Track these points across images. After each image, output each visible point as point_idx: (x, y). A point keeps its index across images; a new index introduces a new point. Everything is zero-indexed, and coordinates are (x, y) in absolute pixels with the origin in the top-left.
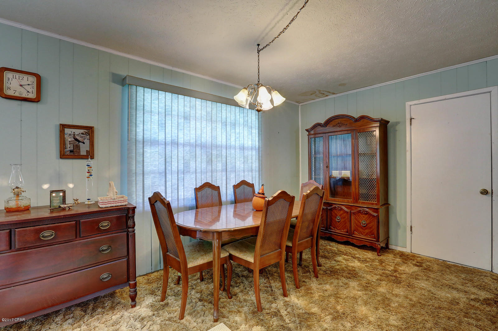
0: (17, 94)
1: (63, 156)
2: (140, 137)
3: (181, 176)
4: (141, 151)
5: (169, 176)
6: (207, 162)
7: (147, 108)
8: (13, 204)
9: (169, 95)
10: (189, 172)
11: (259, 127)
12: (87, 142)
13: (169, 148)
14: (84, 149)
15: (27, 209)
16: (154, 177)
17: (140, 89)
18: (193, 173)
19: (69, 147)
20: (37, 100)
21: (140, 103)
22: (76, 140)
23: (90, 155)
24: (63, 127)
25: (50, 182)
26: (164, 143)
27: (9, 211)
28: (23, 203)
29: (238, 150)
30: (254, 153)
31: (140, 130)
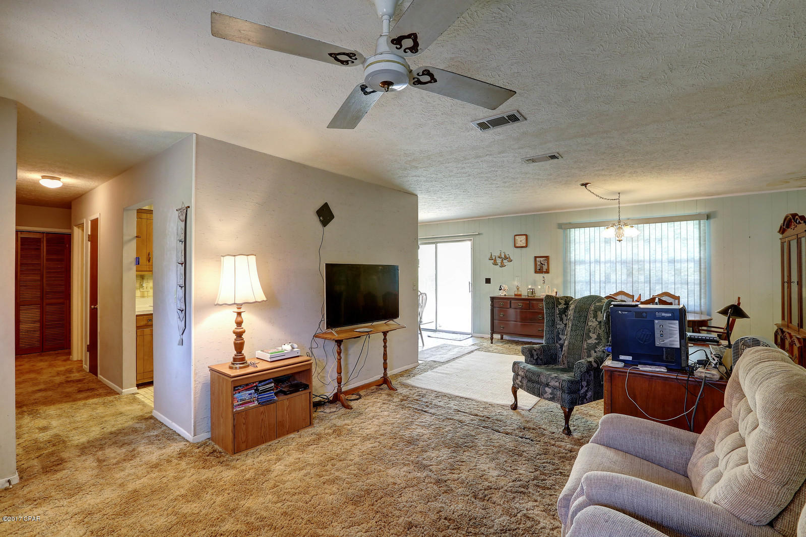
0: (520, 246)
1: (536, 272)
2: (573, 259)
3: (603, 285)
4: (574, 268)
5: (593, 285)
6: (628, 275)
7: (577, 240)
8: (516, 293)
9: (592, 229)
10: (610, 282)
12: (546, 264)
13: (592, 265)
14: (545, 268)
15: (520, 295)
16: (582, 285)
17: (573, 230)
18: (613, 283)
19: (538, 267)
20: (526, 246)
21: (572, 238)
22: (541, 263)
23: (547, 272)
24: (536, 257)
25: (532, 285)
26: (589, 262)
27: (515, 295)
28: (519, 293)
31: (572, 255)
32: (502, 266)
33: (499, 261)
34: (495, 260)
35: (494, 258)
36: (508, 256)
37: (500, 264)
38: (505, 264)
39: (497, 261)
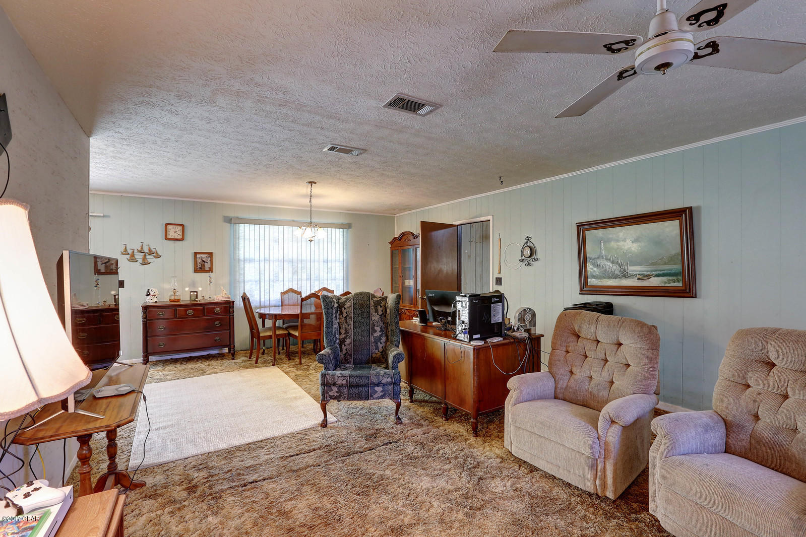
0: (173, 237)
1: (196, 271)
2: (242, 257)
3: (272, 283)
4: (243, 266)
5: (262, 284)
6: (293, 273)
7: (247, 237)
8: (173, 298)
9: (262, 226)
10: (278, 280)
11: (343, 242)
12: (209, 262)
13: (262, 264)
14: (207, 266)
15: (179, 300)
16: (252, 284)
17: (242, 225)
18: (281, 281)
19: (199, 265)
20: (182, 239)
21: (241, 234)
22: (203, 261)
23: (211, 270)
24: (196, 253)
25: (189, 286)
26: (259, 260)
27: (171, 301)
28: (177, 298)
29: (321, 263)
30: (338, 264)
31: (241, 252)
32: (145, 263)
33: (139, 257)
34: (133, 255)
35: (130, 252)
36: (154, 250)
37: (140, 261)
38: (149, 261)
39: (136, 257)
